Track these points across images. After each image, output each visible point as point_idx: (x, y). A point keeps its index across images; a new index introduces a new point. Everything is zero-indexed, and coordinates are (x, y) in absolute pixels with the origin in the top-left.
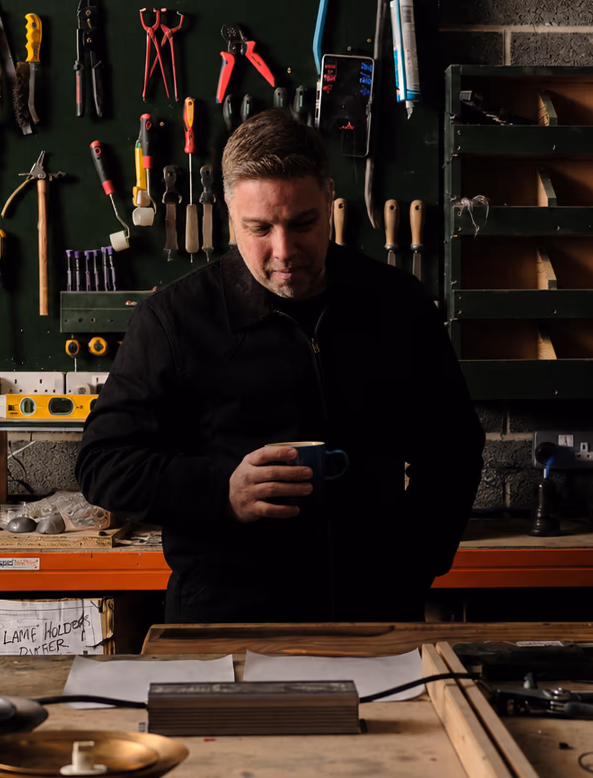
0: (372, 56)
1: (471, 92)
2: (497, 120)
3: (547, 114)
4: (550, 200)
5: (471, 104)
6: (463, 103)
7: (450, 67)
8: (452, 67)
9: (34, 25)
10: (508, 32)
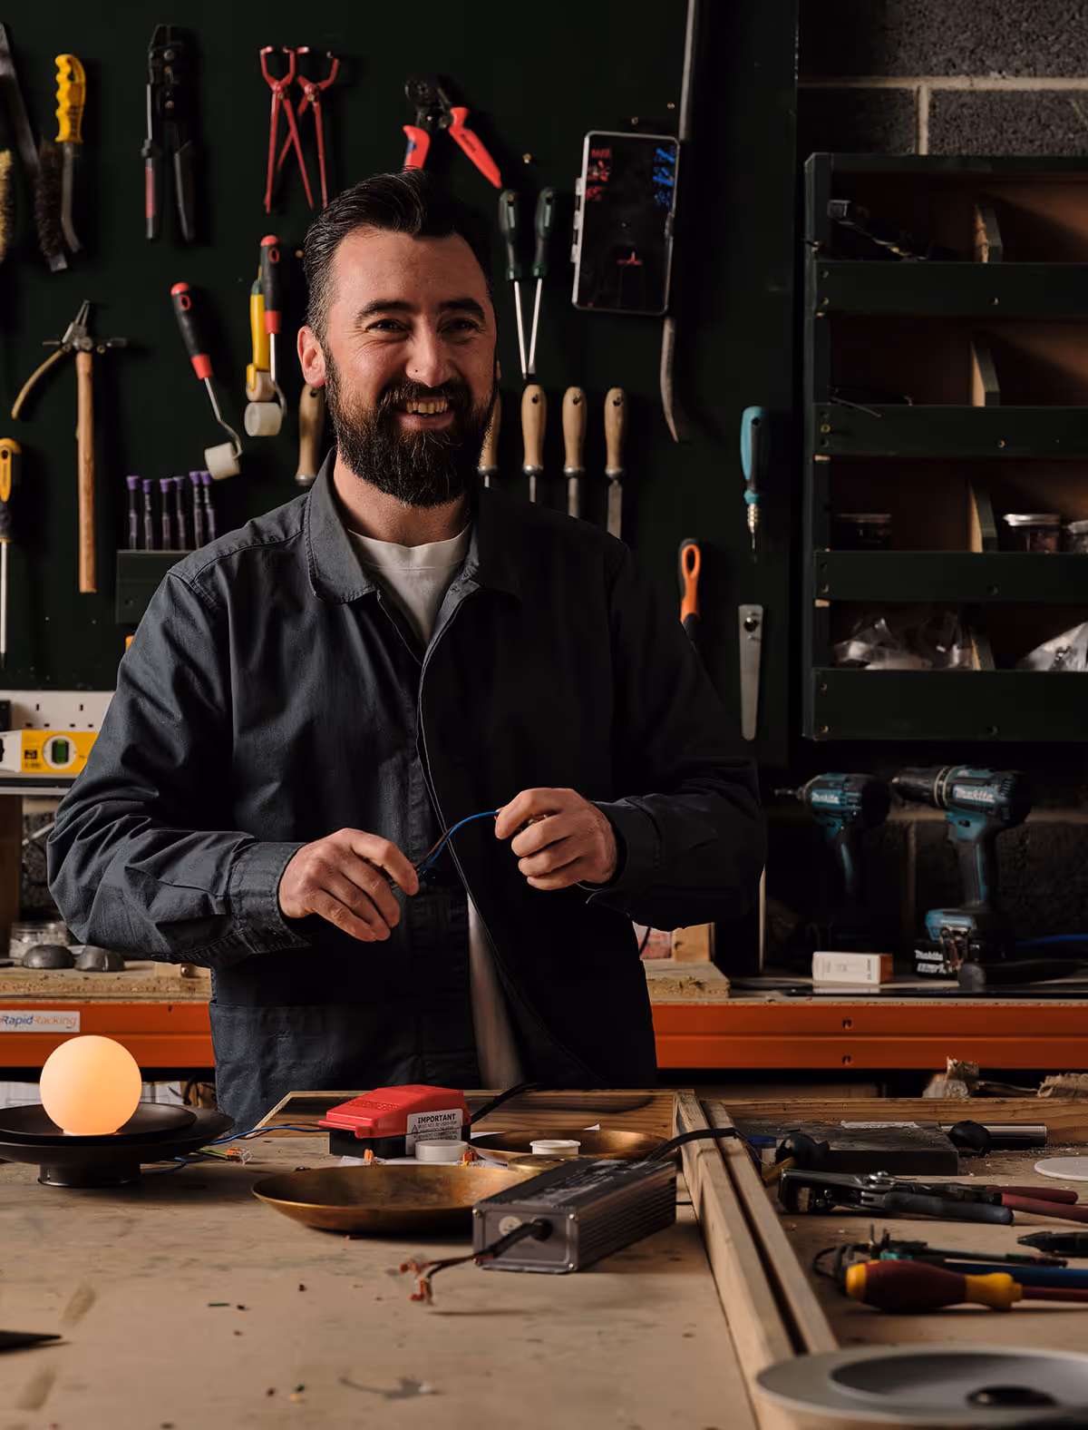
0: (676, 134)
1: (846, 202)
2: (895, 250)
3: (986, 240)
4: (988, 395)
5: (848, 223)
6: (835, 223)
7: (813, 156)
8: (816, 157)
9: (71, 77)
10: (923, 89)
